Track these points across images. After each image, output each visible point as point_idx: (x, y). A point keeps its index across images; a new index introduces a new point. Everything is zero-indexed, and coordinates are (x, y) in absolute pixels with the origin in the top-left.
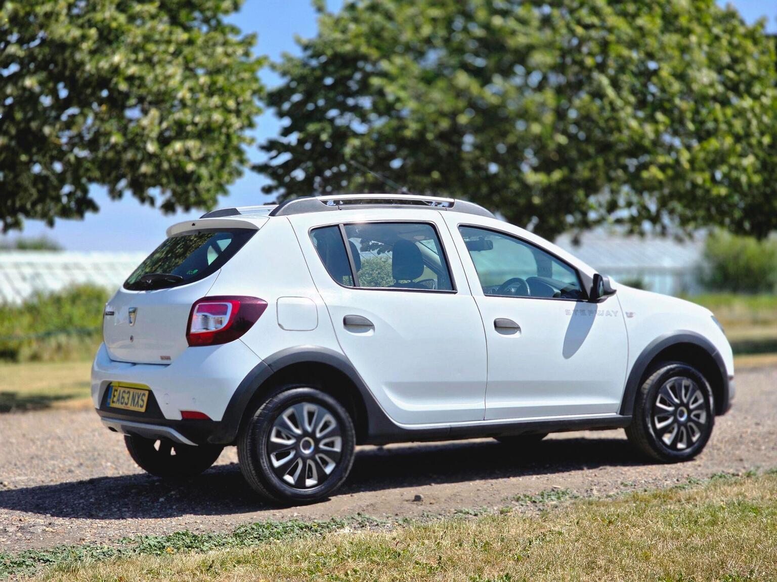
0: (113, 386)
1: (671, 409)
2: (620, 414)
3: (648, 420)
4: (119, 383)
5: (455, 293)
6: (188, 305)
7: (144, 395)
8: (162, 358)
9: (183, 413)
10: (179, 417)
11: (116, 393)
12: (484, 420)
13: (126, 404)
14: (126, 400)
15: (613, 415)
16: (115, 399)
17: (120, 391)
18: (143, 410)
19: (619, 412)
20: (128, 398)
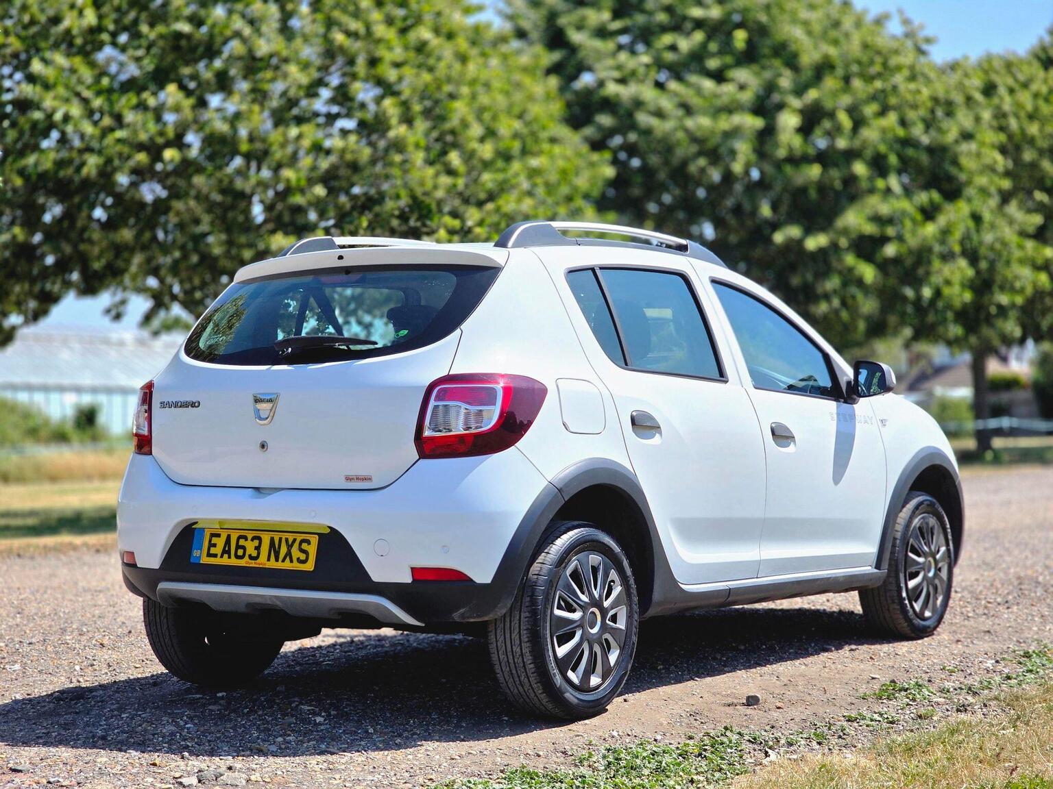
0: (203, 529)
1: (921, 560)
2: (876, 568)
3: (902, 576)
4: (221, 522)
5: (726, 382)
6: (414, 388)
7: (308, 542)
8: (348, 479)
9: (414, 570)
10: (407, 578)
11: (214, 540)
12: (757, 578)
13: (256, 558)
14: (251, 550)
15: (869, 569)
16: (218, 550)
17: (229, 537)
18: (310, 566)
19: (874, 566)
20: (258, 548)
